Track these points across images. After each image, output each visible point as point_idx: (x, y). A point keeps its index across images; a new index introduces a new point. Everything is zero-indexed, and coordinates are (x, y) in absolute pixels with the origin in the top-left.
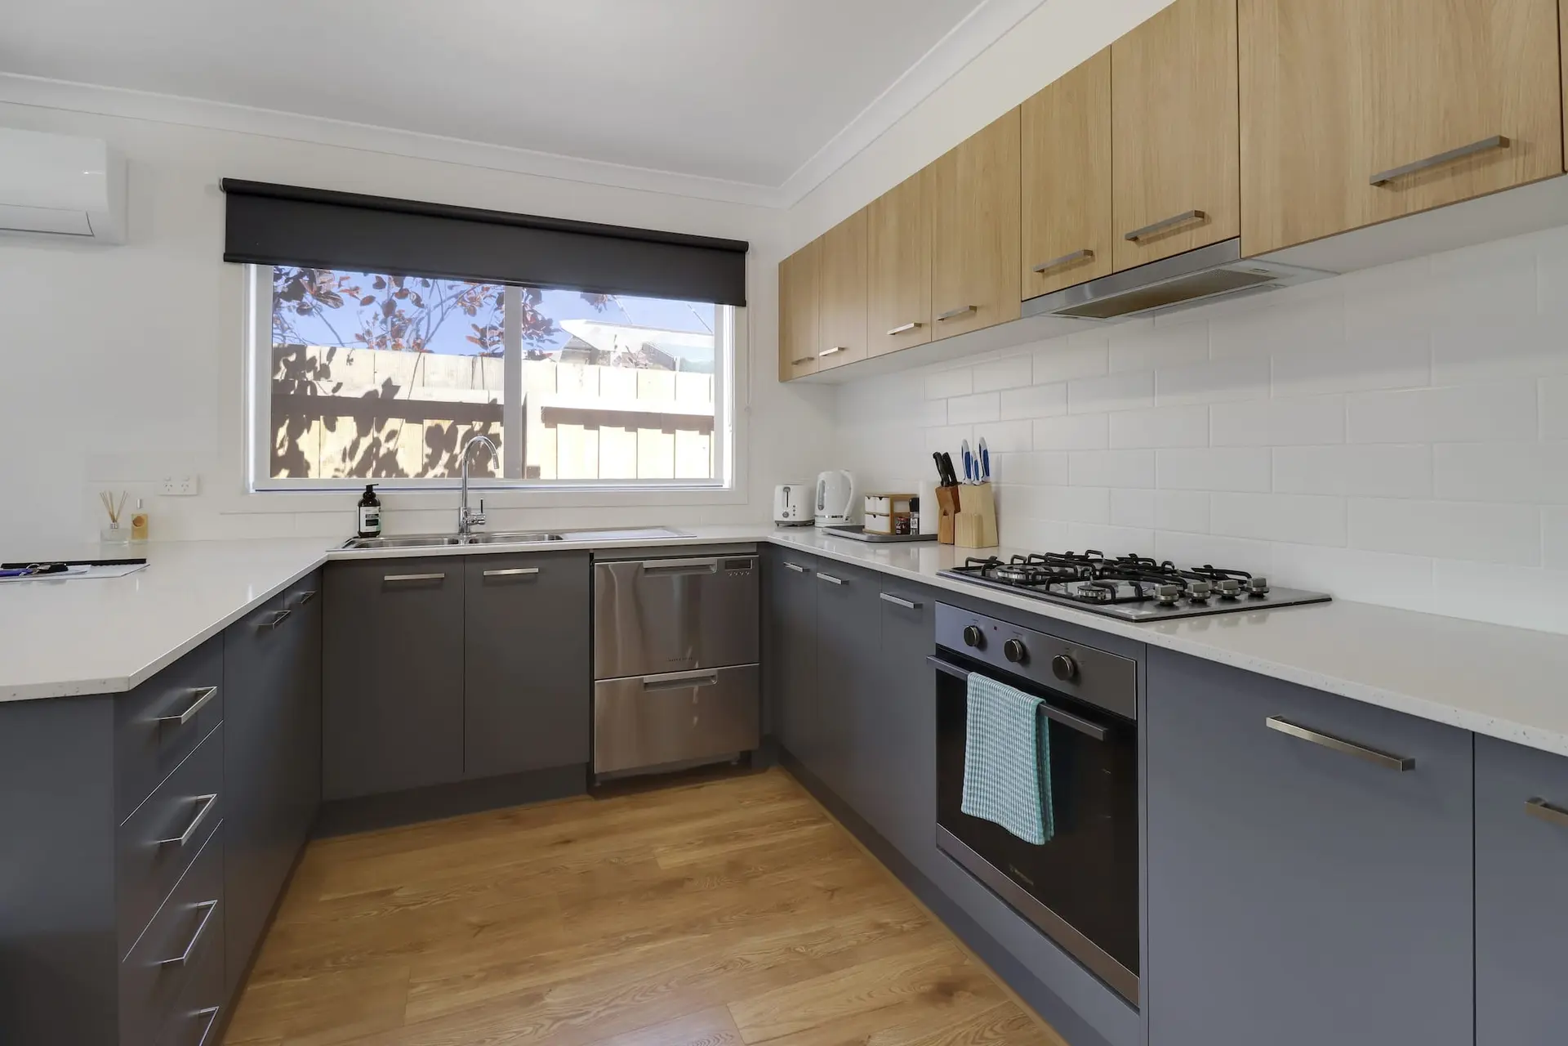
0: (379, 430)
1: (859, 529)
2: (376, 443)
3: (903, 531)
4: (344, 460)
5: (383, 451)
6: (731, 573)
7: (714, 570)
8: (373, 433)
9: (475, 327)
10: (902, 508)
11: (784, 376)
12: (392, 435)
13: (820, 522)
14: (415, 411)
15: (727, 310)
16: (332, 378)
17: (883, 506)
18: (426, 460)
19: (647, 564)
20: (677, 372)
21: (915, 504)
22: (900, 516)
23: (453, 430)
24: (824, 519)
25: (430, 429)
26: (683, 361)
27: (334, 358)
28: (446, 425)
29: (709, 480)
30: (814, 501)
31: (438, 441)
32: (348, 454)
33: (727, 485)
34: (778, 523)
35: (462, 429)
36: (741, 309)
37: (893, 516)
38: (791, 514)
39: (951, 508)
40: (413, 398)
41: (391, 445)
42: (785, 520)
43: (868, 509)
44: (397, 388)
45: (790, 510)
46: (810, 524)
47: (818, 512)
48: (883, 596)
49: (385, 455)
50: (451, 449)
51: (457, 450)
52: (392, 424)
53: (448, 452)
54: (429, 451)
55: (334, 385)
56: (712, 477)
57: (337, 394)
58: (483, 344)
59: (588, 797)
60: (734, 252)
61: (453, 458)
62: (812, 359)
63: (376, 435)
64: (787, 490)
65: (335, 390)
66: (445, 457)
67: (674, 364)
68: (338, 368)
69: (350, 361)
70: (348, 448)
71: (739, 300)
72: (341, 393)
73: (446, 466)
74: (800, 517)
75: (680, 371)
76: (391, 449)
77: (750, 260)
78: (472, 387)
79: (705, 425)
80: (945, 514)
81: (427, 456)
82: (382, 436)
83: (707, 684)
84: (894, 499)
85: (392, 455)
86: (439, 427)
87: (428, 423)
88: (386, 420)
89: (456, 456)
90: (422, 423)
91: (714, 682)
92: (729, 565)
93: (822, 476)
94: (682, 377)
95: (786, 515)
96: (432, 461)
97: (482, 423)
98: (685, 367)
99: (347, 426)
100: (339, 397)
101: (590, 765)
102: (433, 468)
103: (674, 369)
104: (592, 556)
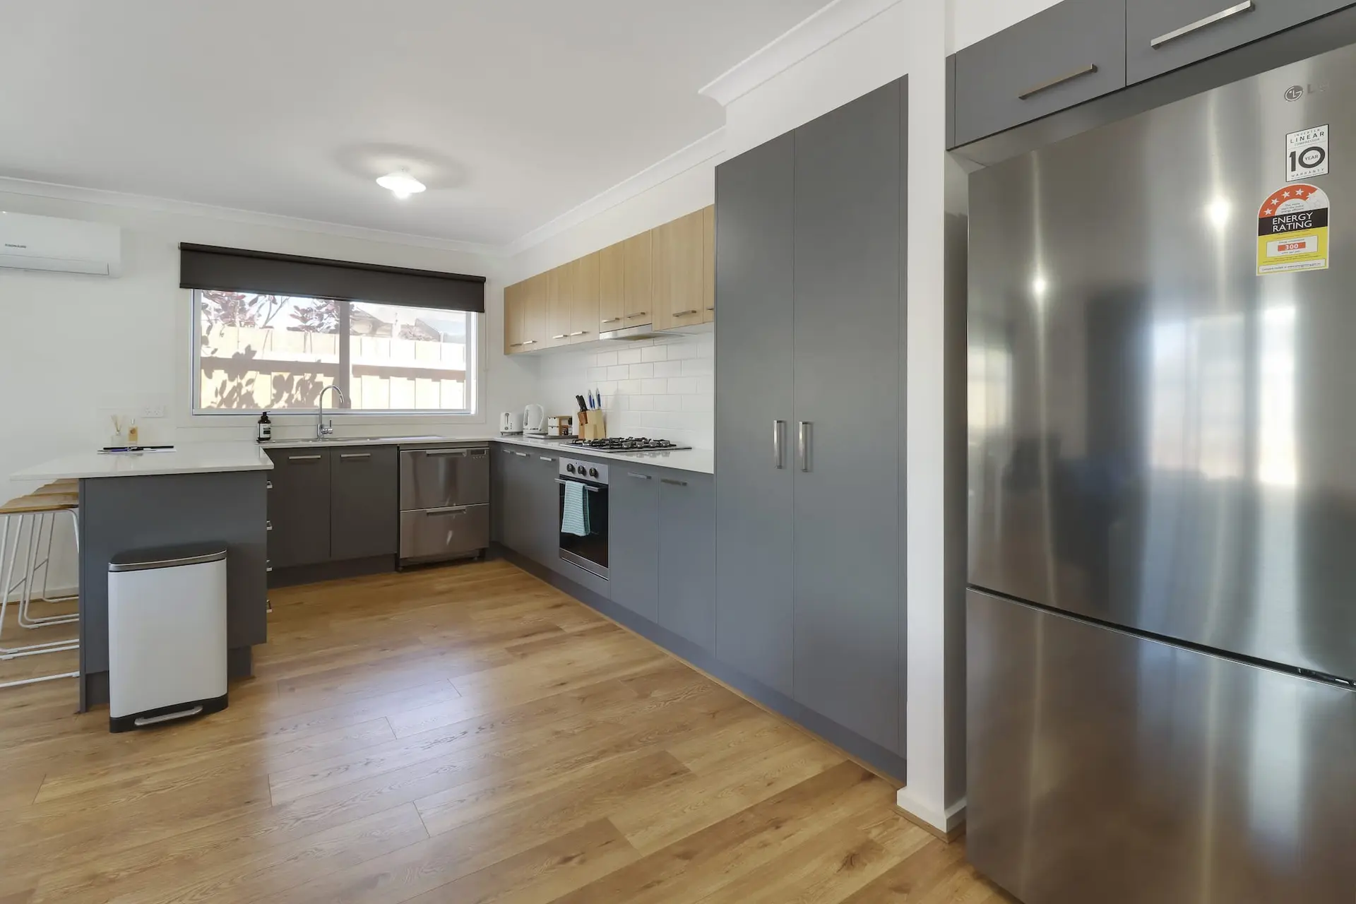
0: (242, 378)
1: (545, 434)
2: (240, 386)
3: (565, 434)
4: (216, 395)
5: (243, 392)
6: (474, 457)
7: (465, 455)
8: (238, 380)
9: (296, 308)
10: (565, 423)
11: (507, 352)
12: (251, 382)
13: (525, 432)
14: (265, 367)
15: (474, 314)
16: (210, 345)
17: (555, 422)
18: (273, 398)
19: (428, 452)
20: (442, 343)
21: (570, 421)
22: (564, 427)
23: (291, 379)
24: (527, 430)
25: (275, 377)
26: (446, 335)
27: (211, 332)
28: (286, 375)
29: (463, 410)
30: (522, 420)
31: (280, 385)
32: (220, 392)
33: (473, 412)
34: (502, 433)
35: (297, 378)
36: (482, 314)
37: (561, 427)
38: (509, 428)
39: (584, 421)
40: (265, 358)
41: (249, 388)
42: (507, 431)
43: (549, 424)
44: (254, 352)
45: (509, 426)
46: (520, 433)
47: (525, 427)
48: (541, 458)
49: (245, 394)
50: (289, 391)
51: (293, 391)
52: (250, 374)
53: (287, 392)
54: (274, 391)
55: (212, 349)
56: (465, 408)
57: (214, 355)
58: (304, 320)
59: (395, 572)
60: (477, 284)
61: (291, 397)
62: (521, 345)
63: (239, 381)
64: (507, 415)
65: (213, 353)
66: (286, 396)
67: (440, 336)
68: (213, 338)
69: (222, 335)
70: (219, 389)
71: (480, 309)
72: (217, 355)
73: (286, 402)
74: (515, 430)
75: (444, 341)
76: (249, 390)
77: (487, 287)
78: (304, 352)
79: (459, 376)
80: (582, 425)
81: (274, 395)
82: (244, 382)
83: (460, 514)
84: (561, 419)
85: (250, 394)
86: (281, 377)
87: (274, 374)
88: (246, 372)
89: (293, 395)
90: (270, 374)
91: (465, 513)
92: (473, 452)
93: (527, 407)
94: (445, 345)
95: (507, 428)
96: (277, 398)
97: (310, 375)
98: (447, 339)
99: (220, 375)
100: (216, 357)
101: (397, 555)
102: (277, 402)
103: (439, 341)
104: (398, 447)
